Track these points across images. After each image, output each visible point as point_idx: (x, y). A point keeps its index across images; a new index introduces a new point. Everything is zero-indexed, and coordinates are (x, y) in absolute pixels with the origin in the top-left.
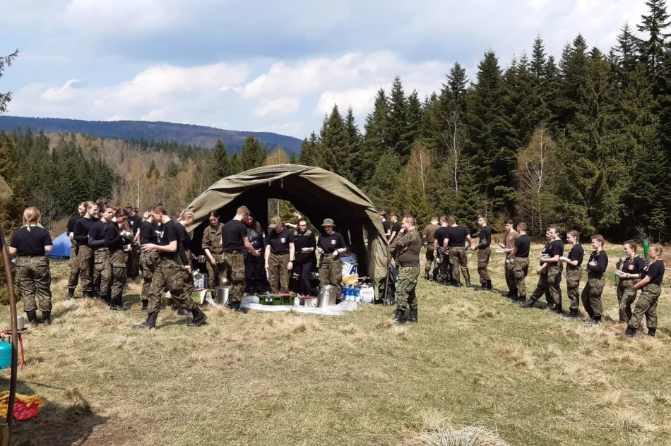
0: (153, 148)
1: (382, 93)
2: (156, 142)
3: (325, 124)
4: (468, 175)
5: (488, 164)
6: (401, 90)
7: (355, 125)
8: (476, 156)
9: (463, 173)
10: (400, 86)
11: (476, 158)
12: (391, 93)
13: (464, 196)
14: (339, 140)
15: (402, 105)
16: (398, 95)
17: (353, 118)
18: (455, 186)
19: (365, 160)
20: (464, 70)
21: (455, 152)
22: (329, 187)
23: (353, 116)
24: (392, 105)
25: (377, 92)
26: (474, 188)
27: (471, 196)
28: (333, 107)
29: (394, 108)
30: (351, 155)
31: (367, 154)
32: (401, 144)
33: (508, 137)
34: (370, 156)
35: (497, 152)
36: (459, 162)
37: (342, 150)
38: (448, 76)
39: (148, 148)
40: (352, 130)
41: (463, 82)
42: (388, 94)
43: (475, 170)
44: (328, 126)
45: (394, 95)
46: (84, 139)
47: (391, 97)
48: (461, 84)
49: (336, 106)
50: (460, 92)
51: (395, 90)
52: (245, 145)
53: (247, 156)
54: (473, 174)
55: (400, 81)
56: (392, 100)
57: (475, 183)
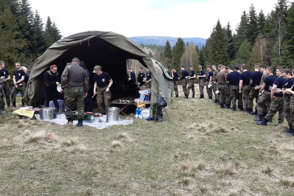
0: (146, 47)
1: (244, 13)
2: (147, 45)
3: (214, 29)
4: (286, 50)
6: (254, 10)
7: (231, 29)
8: (291, 40)
9: (284, 49)
10: (253, 8)
11: (291, 41)
12: (249, 12)
13: (284, 61)
14: (220, 37)
15: (254, 17)
16: (252, 13)
17: (230, 26)
18: (279, 56)
19: (235, 46)
21: (280, 39)
22: (118, 44)
23: (230, 25)
24: (249, 18)
26: (290, 56)
27: (288, 61)
28: (218, 20)
29: (251, 19)
30: (228, 44)
31: (236, 43)
32: (254, 37)
34: (238, 44)
36: (281, 44)
37: (222, 42)
39: (144, 47)
40: (229, 32)
41: (286, 2)
42: (248, 13)
43: (290, 47)
45: (251, 13)
47: (249, 14)
48: (284, 3)
49: (219, 20)
50: (284, 8)
51: (251, 10)
52: (177, 42)
53: (178, 47)
54: (289, 49)
55: (253, 5)
56: (250, 15)
57: (290, 54)
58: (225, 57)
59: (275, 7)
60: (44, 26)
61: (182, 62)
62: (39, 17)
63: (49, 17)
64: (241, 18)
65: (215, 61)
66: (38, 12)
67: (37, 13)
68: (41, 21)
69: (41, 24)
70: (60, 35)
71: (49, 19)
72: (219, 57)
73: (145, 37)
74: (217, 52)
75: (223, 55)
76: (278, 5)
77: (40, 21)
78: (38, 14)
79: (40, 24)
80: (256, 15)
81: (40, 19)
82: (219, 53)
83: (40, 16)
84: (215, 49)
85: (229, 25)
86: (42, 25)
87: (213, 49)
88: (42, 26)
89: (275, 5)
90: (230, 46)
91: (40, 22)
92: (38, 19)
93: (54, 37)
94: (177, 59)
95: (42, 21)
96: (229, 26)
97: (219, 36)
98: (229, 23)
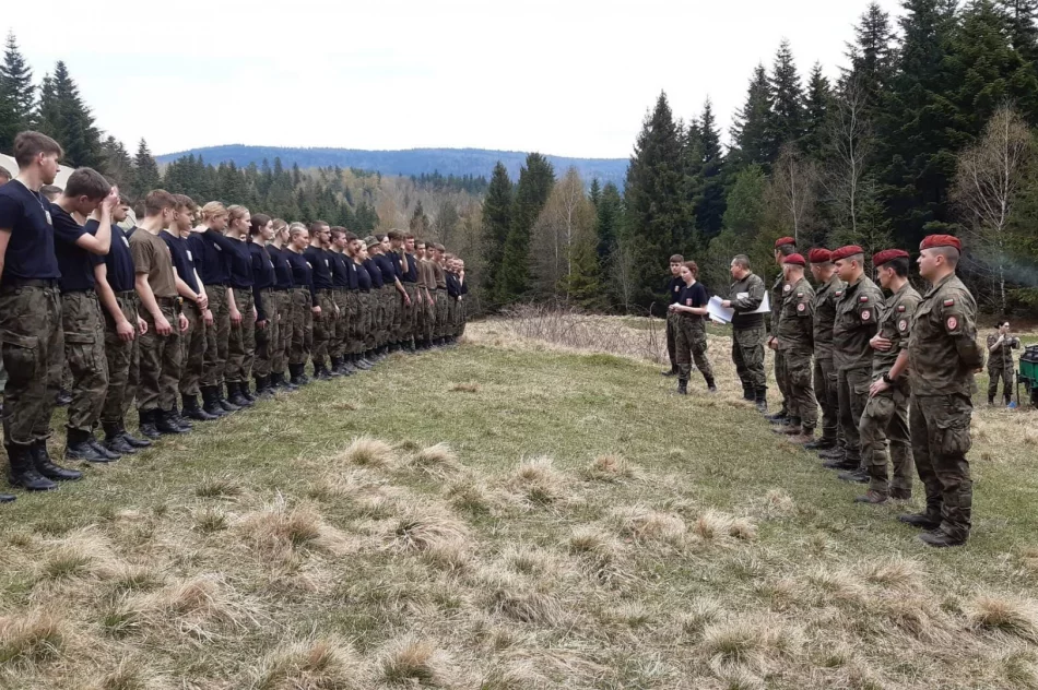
1: (761, 72)
3: (646, 126)
4: (873, 201)
5: (910, 181)
7: (715, 129)
8: (890, 167)
9: (865, 200)
10: (788, 56)
11: (890, 171)
12: (775, 70)
15: (791, 89)
16: (786, 74)
17: (712, 118)
20: (886, 15)
21: (853, 163)
23: (712, 114)
24: (775, 90)
25: (753, 71)
26: (885, 224)
28: (659, 95)
29: (780, 96)
33: (950, 130)
35: (929, 158)
37: (671, 169)
38: (856, 28)
40: (710, 139)
41: (885, 37)
42: (770, 73)
43: (886, 193)
44: (650, 129)
45: (779, 72)
46: (354, 176)
47: (775, 77)
48: (881, 40)
49: (664, 94)
50: (880, 56)
51: (781, 65)
52: (527, 168)
53: (527, 185)
54: (881, 199)
55: (788, 48)
56: (777, 82)
57: (886, 217)
58: (683, 223)
59: (849, 52)
60: (37, 96)
61: (535, 236)
62: (20, 63)
63: (61, 65)
64: (749, 91)
65: (647, 239)
66: (16, 44)
67: (12, 47)
68: (27, 79)
69: (27, 87)
70: (95, 129)
71: (63, 70)
72: (662, 224)
73: (453, 150)
74: (653, 207)
75: (676, 216)
76: (861, 47)
77: (24, 76)
78: (18, 50)
79: (22, 86)
80: (797, 82)
81: (23, 69)
82: (662, 210)
83: (24, 58)
84: (647, 195)
85: (708, 113)
86: (31, 89)
87: (642, 193)
88: (30, 97)
89: (850, 46)
90: (712, 187)
91: (23, 79)
92: (16, 70)
93: (66, 134)
94: (524, 228)
95: (32, 77)
96: (708, 118)
97: (661, 149)
98: (708, 107)
